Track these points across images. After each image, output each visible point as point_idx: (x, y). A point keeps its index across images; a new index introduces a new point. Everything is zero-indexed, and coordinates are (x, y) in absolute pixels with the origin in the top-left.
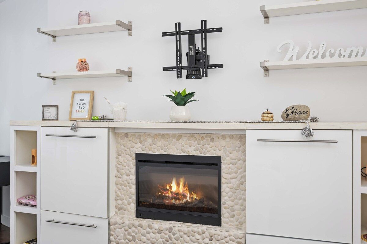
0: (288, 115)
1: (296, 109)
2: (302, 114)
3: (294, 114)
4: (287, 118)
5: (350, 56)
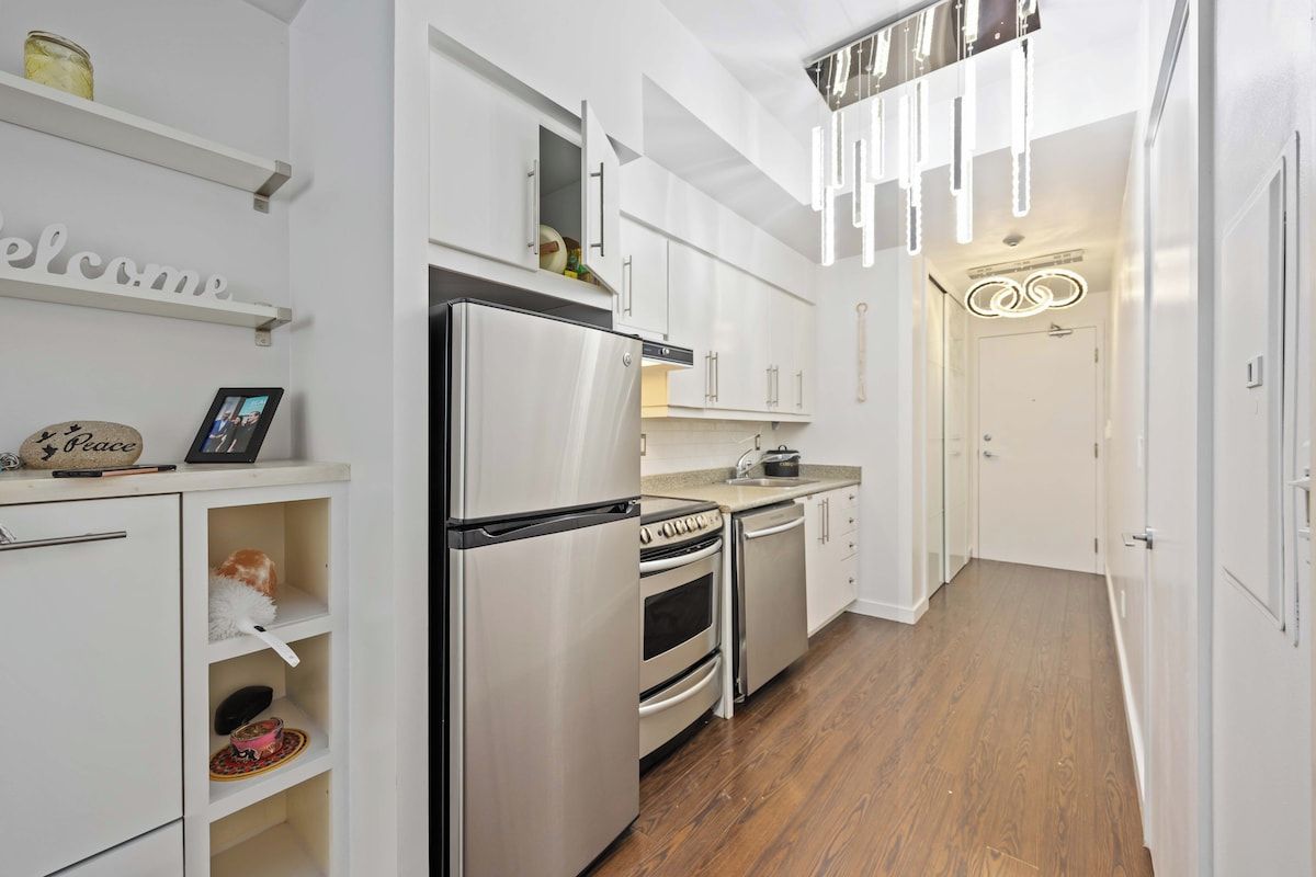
0: (50, 451)
1: (91, 436)
2: (111, 449)
3: (78, 448)
4: (45, 459)
5: (158, 285)
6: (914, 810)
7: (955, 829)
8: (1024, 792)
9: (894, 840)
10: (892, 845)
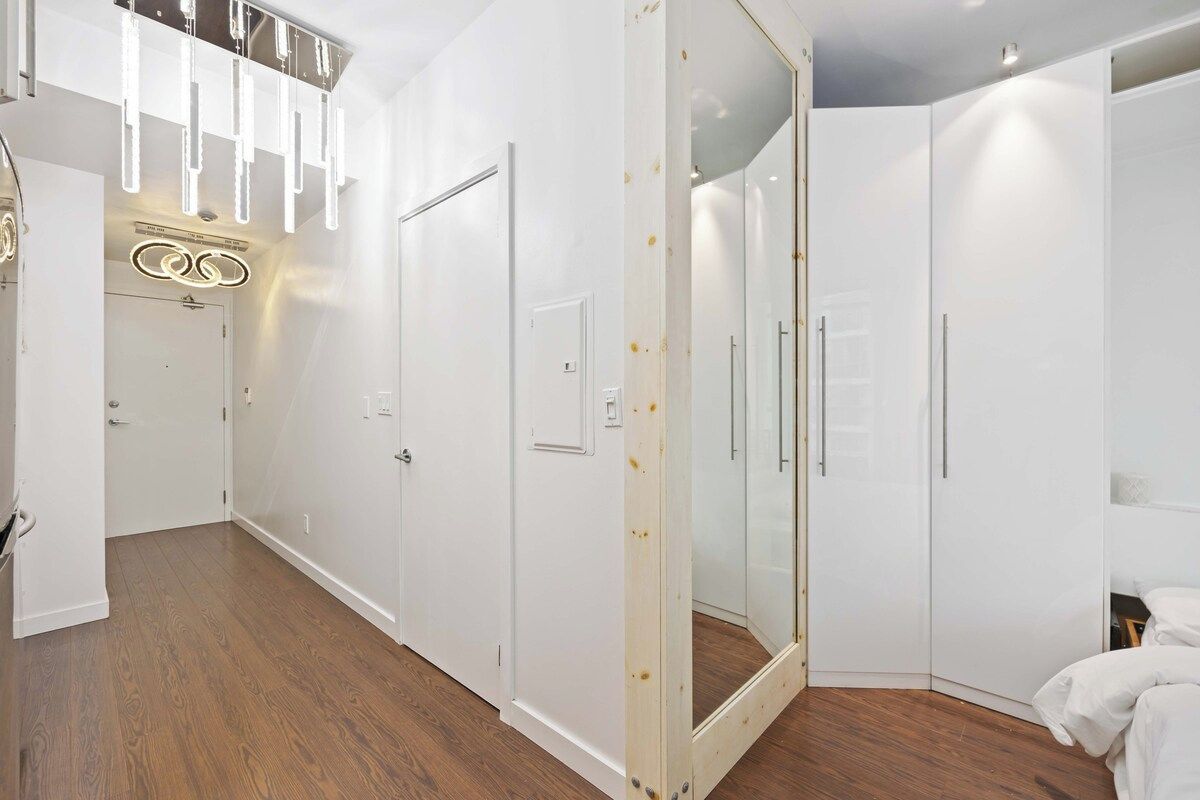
6: (286, 723)
7: (320, 710)
8: (331, 664)
9: (294, 746)
10: (297, 750)
